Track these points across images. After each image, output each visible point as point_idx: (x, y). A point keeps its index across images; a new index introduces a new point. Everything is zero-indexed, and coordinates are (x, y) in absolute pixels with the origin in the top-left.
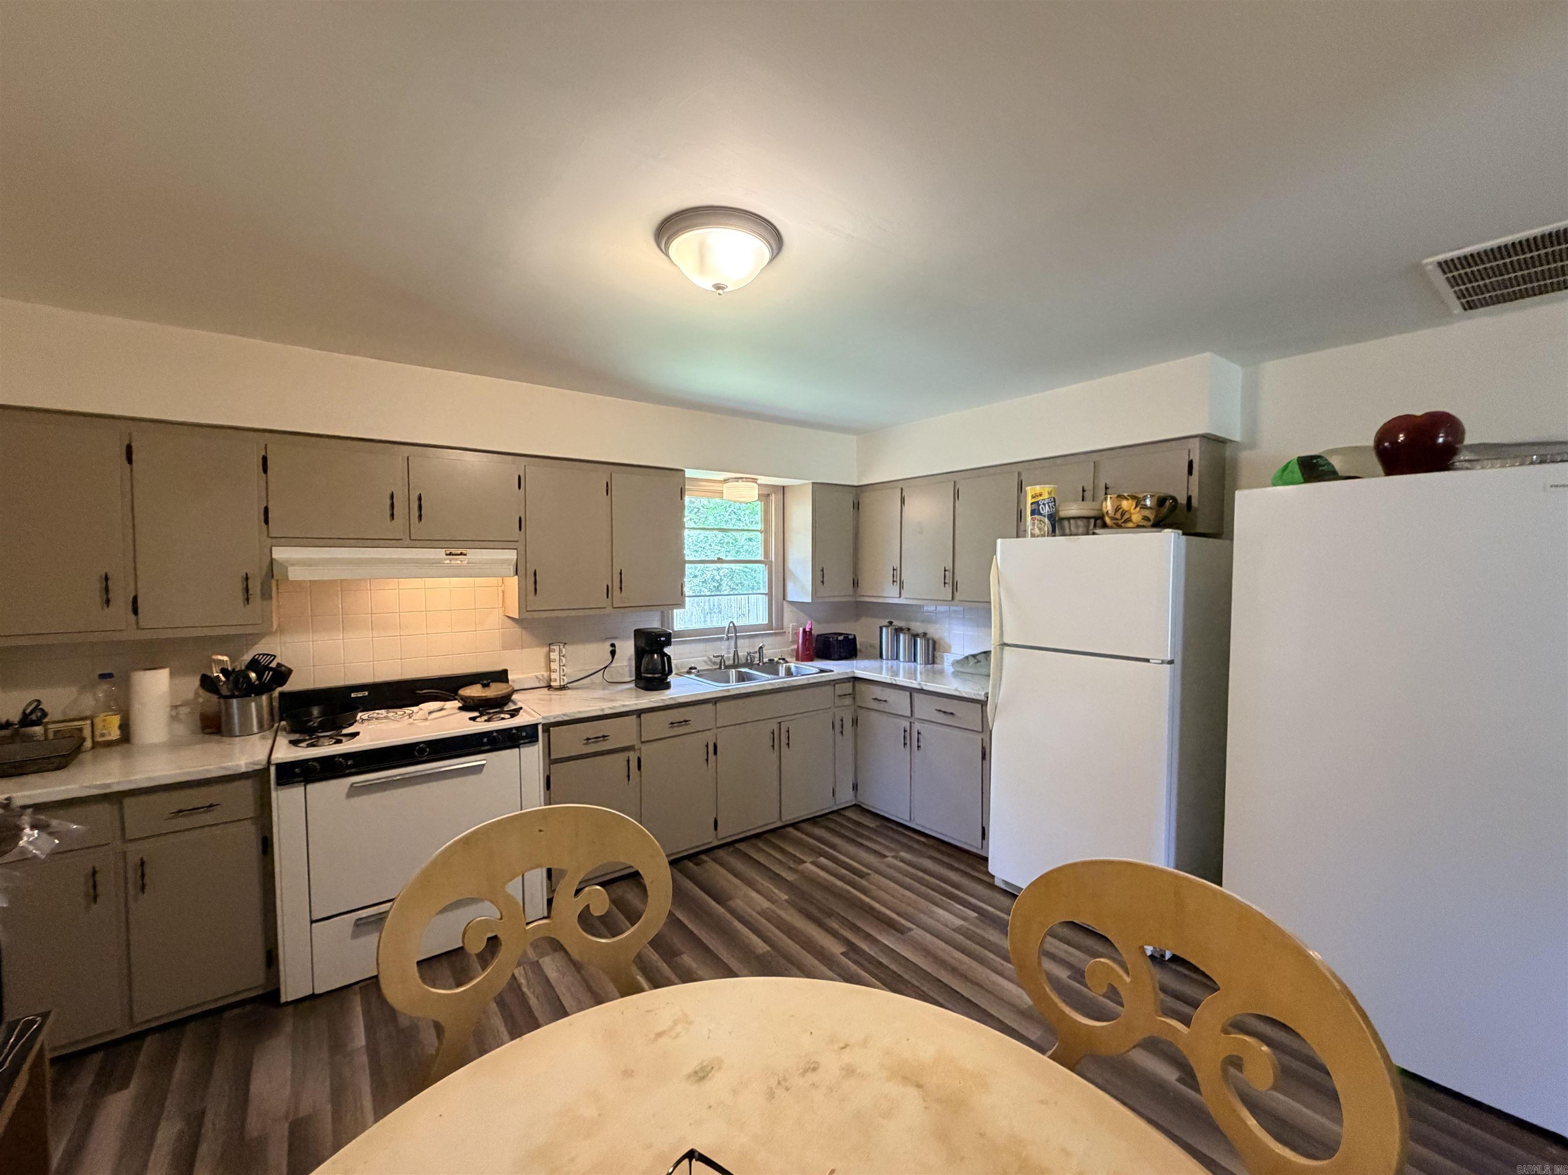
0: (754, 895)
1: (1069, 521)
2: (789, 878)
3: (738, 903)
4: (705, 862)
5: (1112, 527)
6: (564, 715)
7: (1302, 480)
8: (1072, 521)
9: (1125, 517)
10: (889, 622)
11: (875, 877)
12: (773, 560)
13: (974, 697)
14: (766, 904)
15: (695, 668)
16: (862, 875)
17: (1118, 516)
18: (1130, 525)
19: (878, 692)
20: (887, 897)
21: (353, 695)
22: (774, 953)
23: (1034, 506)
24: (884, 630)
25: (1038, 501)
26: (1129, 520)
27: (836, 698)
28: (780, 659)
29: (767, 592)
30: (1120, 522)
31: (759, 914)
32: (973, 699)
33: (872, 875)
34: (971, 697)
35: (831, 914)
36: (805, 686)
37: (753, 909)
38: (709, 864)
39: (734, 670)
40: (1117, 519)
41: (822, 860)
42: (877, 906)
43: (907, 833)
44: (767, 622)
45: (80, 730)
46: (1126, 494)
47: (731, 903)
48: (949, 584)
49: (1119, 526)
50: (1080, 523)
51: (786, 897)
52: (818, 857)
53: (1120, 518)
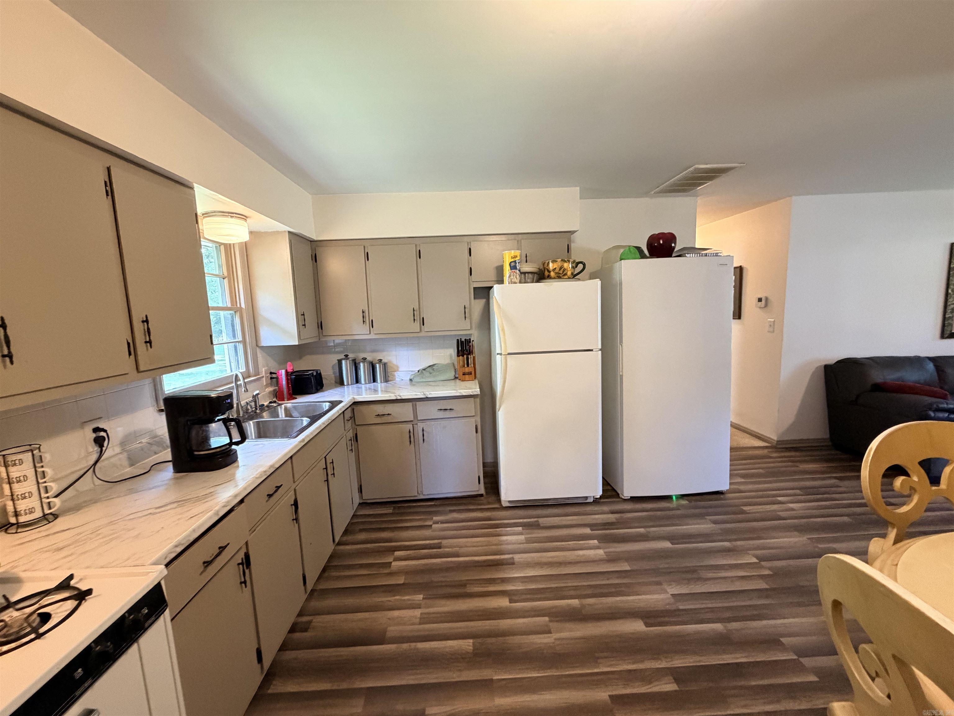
0: (396, 613)
1: (525, 275)
2: (401, 582)
3: (393, 631)
4: (310, 622)
5: (554, 278)
6: (176, 546)
7: (640, 257)
8: (527, 275)
9: (565, 273)
10: (345, 356)
11: (445, 542)
12: (243, 306)
13: (472, 394)
14: (417, 613)
16: (439, 546)
17: (561, 272)
18: (566, 277)
19: (380, 409)
20: (471, 549)
22: (479, 640)
23: (513, 264)
24: (343, 362)
25: (516, 261)
26: (566, 274)
27: (346, 422)
28: (270, 403)
29: (241, 339)
30: (561, 275)
31: (420, 624)
32: (471, 395)
33: (443, 542)
34: (469, 394)
35: (463, 585)
37: (413, 624)
38: (314, 620)
39: (251, 422)
40: (560, 274)
41: (397, 553)
42: (476, 558)
43: (419, 504)
44: (245, 370)
46: (566, 260)
47: (389, 634)
48: (417, 320)
49: (559, 277)
50: (530, 275)
51: (421, 596)
52: (393, 554)
53: (561, 273)
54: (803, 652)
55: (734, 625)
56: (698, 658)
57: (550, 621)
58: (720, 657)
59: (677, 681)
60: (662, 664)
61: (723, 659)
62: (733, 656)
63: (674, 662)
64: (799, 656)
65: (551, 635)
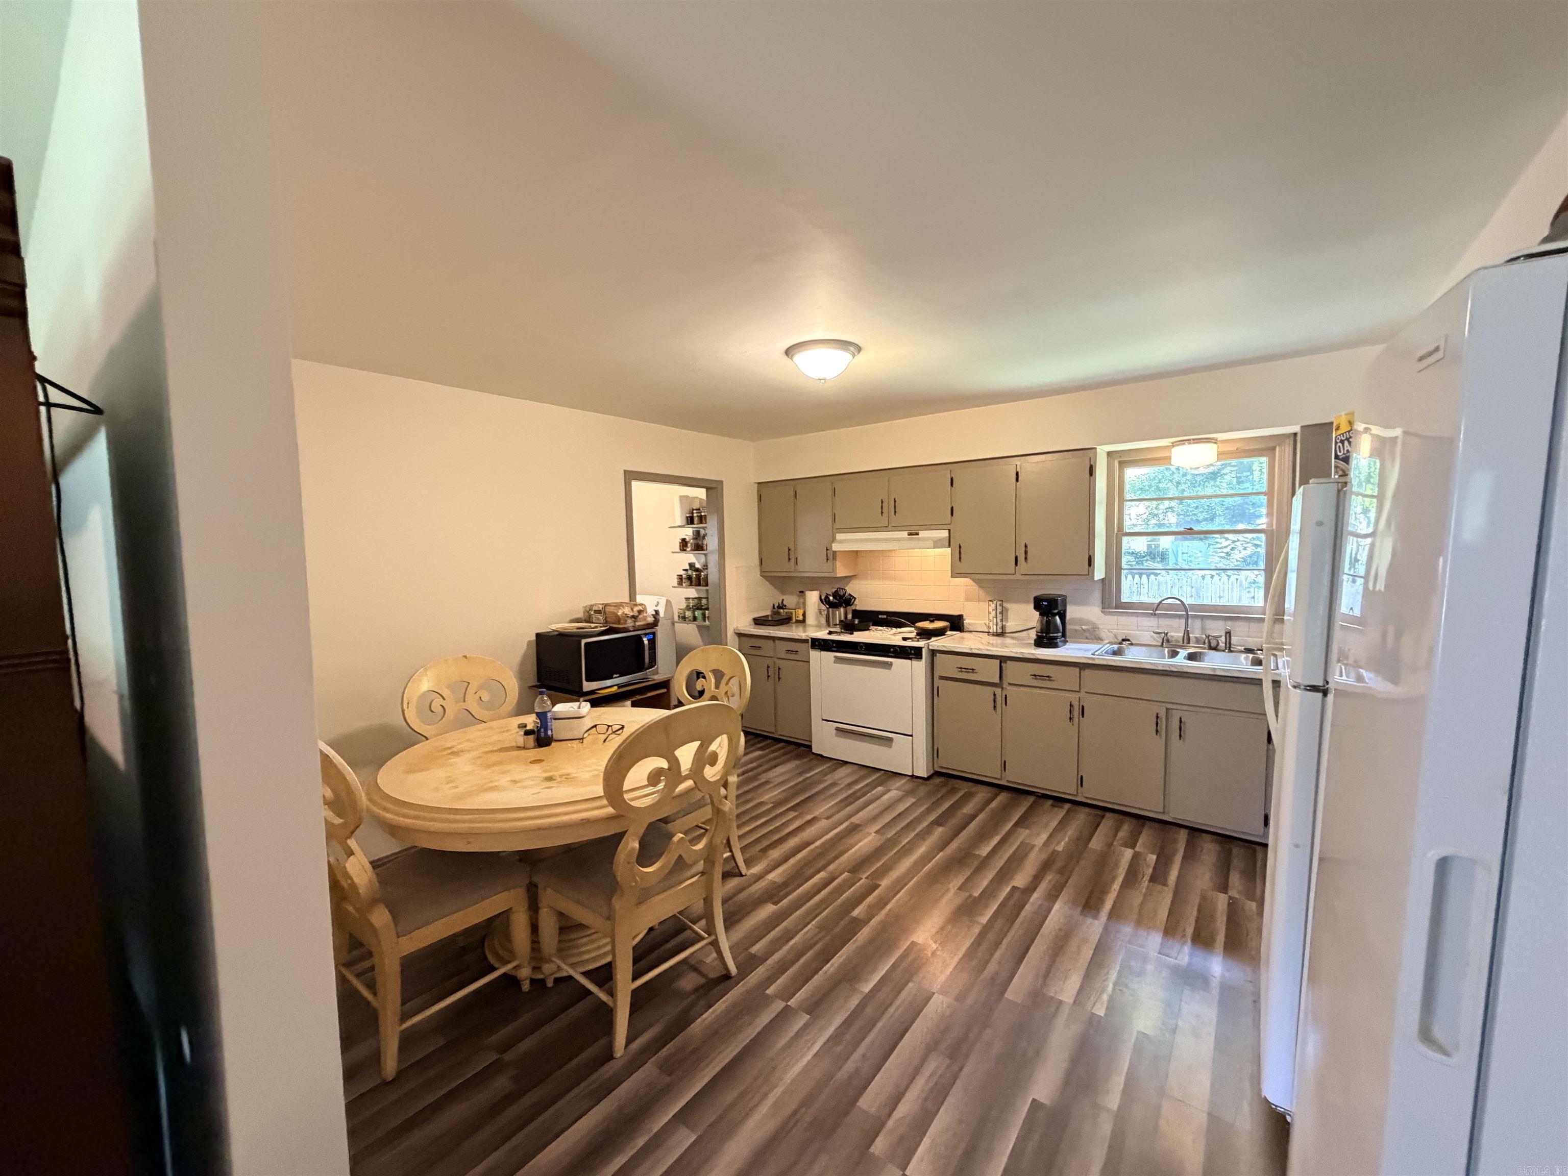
15: (1129, 640)
21: (880, 616)
29: (1264, 567)
36: (1192, 676)
44: (1263, 604)
45: (792, 613)
54: (785, 1015)
55: (854, 1002)
56: (859, 944)
57: (970, 896)
58: (844, 957)
59: (855, 919)
60: (873, 922)
61: (840, 957)
62: (836, 965)
63: (869, 929)
64: (787, 1005)
65: (956, 888)
